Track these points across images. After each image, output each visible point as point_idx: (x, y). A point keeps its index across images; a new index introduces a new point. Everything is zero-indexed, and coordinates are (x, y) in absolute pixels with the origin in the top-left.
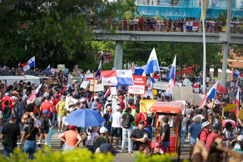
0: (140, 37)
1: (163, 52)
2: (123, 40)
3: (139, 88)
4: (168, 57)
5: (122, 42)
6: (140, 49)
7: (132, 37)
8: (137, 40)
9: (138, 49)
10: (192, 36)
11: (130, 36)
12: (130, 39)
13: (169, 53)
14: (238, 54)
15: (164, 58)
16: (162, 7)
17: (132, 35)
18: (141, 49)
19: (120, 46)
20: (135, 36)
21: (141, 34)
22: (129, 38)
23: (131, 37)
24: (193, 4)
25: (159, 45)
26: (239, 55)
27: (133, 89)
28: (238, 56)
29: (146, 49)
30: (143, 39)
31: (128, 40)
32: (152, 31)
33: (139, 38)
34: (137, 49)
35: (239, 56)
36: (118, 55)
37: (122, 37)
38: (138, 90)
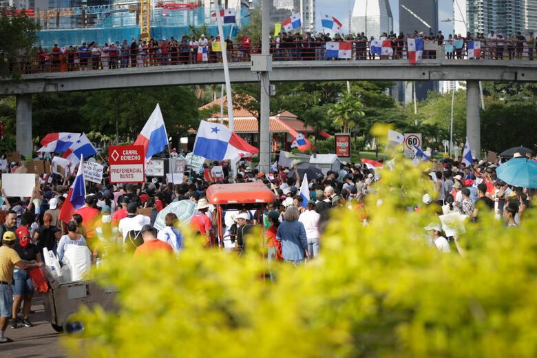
0: (64, 84)
1: (97, 111)
2: (31, 92)
3: (131, 171)
4: (109, 119)
5: (28, 96)
6: (51, 110)
7: (49, 84)
8: (59, 90)
9: (47, 111)
10: (167, 72)
11: (43, 83)
12: (45, 88)
13: (109, 113)
14: (236, 105)
15: (101, 123)
16: (66, 31)
17: (48, 81)
18: (53, 110)
19: (25, 105)
20: (54, 82)
21: (66, 77)
22: (43, 86)
23: (46, 84)
24: (124, 22)
25: (88, 99)
26: (239, 106)
27: (119, 174)
28: (237, 108)
29: (63, 108)
30: (69, 87)
31: (41, 90)
32: (86, 69)
33: (63, 86)
34: (45, 111)
35: (239, 109)
36: (23, 123)
37: (28, 87)
38: (131, 173)
